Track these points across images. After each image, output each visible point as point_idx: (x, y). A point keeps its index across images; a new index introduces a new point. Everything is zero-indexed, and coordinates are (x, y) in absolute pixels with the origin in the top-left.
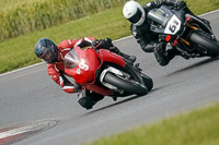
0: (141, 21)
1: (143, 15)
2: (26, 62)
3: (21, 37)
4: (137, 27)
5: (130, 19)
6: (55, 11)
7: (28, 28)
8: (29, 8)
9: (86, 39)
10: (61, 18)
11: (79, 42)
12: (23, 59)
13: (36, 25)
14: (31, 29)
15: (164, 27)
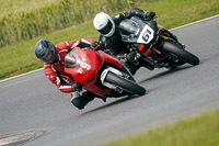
0: (112, 32)
1: (114, 26)
2: (13, 72)
3: (7, 47)
4: (107, 38)
5: (100, 31)
6: (41, 21)
7: (13, 38)
8: (15, 18)
9: (83, 41)
10: (47, 28)
11: (77, 44)
12: (9, 69)
13: (22, 35)
14: (17, 39)
15: (137, 37)
